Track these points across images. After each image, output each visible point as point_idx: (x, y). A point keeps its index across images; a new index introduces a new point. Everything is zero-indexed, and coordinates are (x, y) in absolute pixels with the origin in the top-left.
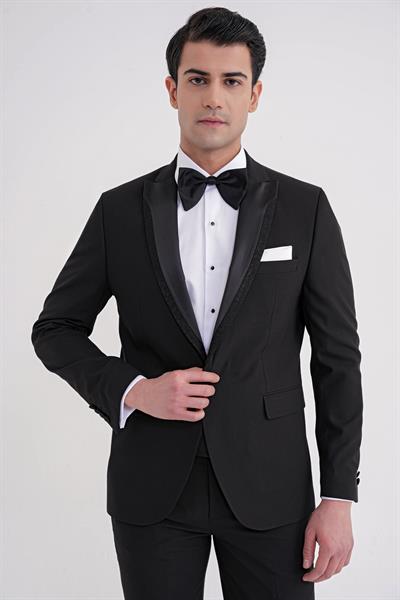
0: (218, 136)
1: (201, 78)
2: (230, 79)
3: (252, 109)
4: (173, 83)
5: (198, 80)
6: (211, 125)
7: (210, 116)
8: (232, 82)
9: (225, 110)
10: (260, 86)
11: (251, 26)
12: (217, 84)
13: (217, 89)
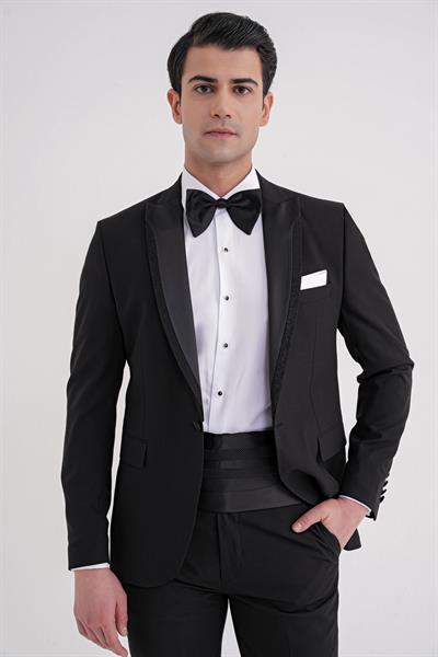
0: (228, 148)
1: (208, 86)
2: (239, 87)
3: (264, 123)
4: (176, 96)
5: (204, 88)
6: (219, 136)
7: (218, 126)
8: (241, 89)
9: (234, 120)
10: (271, 97)
11: (260, 29)
12: (225, 91)
13: (226, 96)
